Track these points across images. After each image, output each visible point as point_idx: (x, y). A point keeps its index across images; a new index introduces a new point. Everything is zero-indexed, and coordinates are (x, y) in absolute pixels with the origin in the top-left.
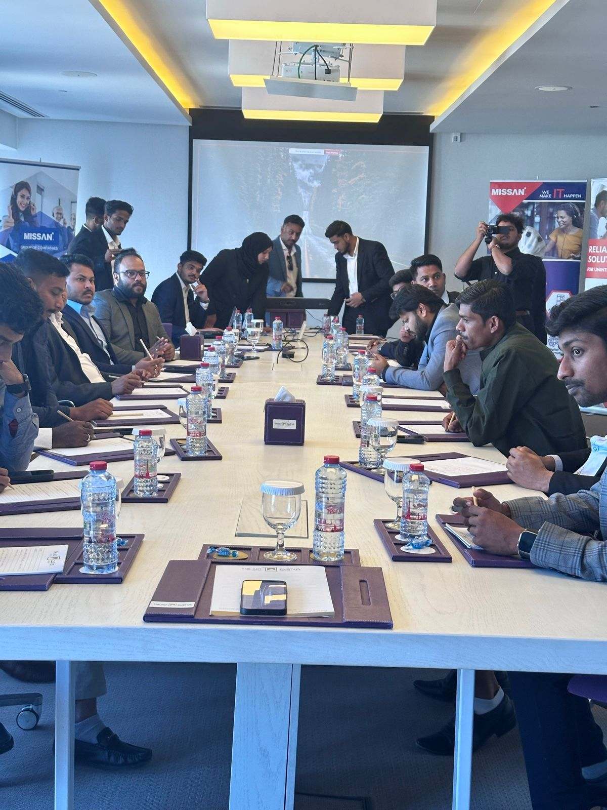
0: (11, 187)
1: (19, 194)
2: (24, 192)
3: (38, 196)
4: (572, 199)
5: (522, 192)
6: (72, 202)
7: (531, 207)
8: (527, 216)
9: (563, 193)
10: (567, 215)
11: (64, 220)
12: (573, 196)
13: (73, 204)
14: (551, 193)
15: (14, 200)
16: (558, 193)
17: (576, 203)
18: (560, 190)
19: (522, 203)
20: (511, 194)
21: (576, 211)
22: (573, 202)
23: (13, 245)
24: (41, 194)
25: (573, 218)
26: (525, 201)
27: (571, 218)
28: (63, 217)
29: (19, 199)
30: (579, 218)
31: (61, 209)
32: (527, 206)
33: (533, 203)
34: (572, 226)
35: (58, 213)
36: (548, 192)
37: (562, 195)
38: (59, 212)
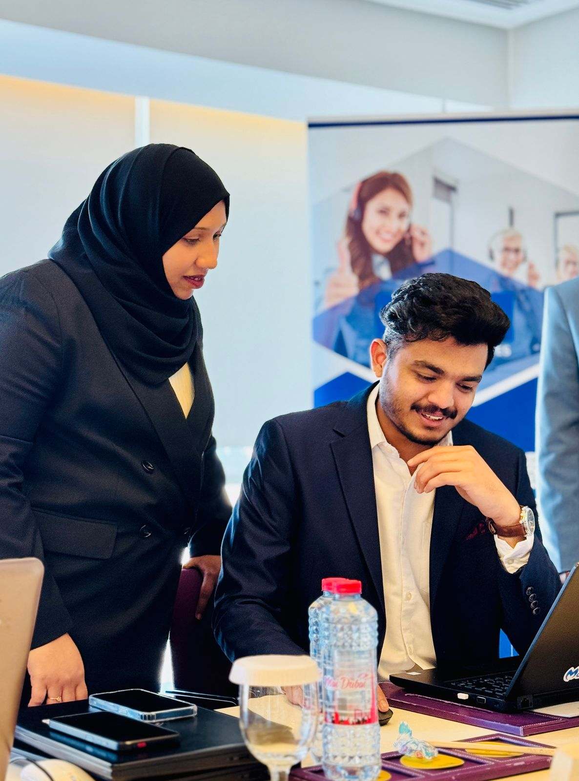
0: (347, 190)
1: (372, 207)
2: (388, 198)
3: (439, 208)
6: (558, 215)
11: (531, 267)
13: (562, 221)
15: (355, 225)
23: (357, 347)
24: (448, 200)
28: (525, 259)
29: (372, 222)
31: (517, 237)
35: (507, 249)
38: (513, 245)
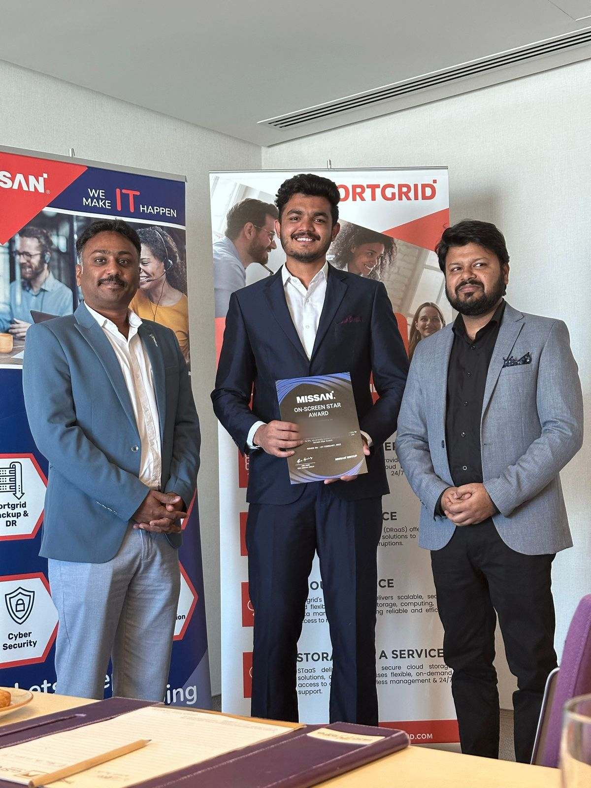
4: (157, 217)
5: (37, 184)
7: (65, 229)
8: (58, 250)
9: (138, 201)
10: (152, 259)
12: (162, 210)
14: (109, 195)
16: (125, 198)
17: (169, 230)
18: (131, 193)
19: (42, 214)
20: (9, 185)
21: (170, 249)
22: (162, 227)
25: (166, 267)
26: (50, 211)
27: (163, 264)
30: (178, 265)
32: (55, 223)
33: (70, 218)
34: (166, 284)
36: (101, 193)
37: (137, 208)
